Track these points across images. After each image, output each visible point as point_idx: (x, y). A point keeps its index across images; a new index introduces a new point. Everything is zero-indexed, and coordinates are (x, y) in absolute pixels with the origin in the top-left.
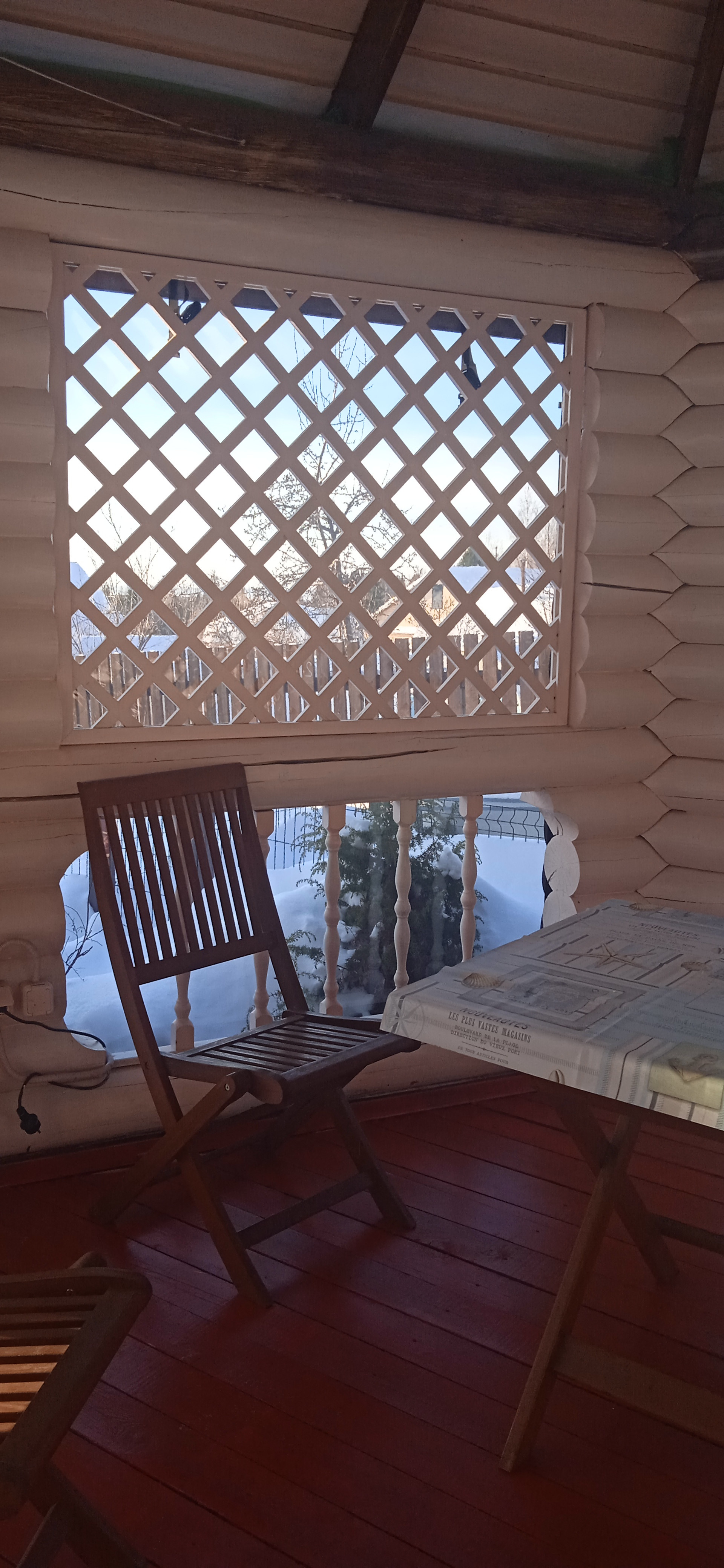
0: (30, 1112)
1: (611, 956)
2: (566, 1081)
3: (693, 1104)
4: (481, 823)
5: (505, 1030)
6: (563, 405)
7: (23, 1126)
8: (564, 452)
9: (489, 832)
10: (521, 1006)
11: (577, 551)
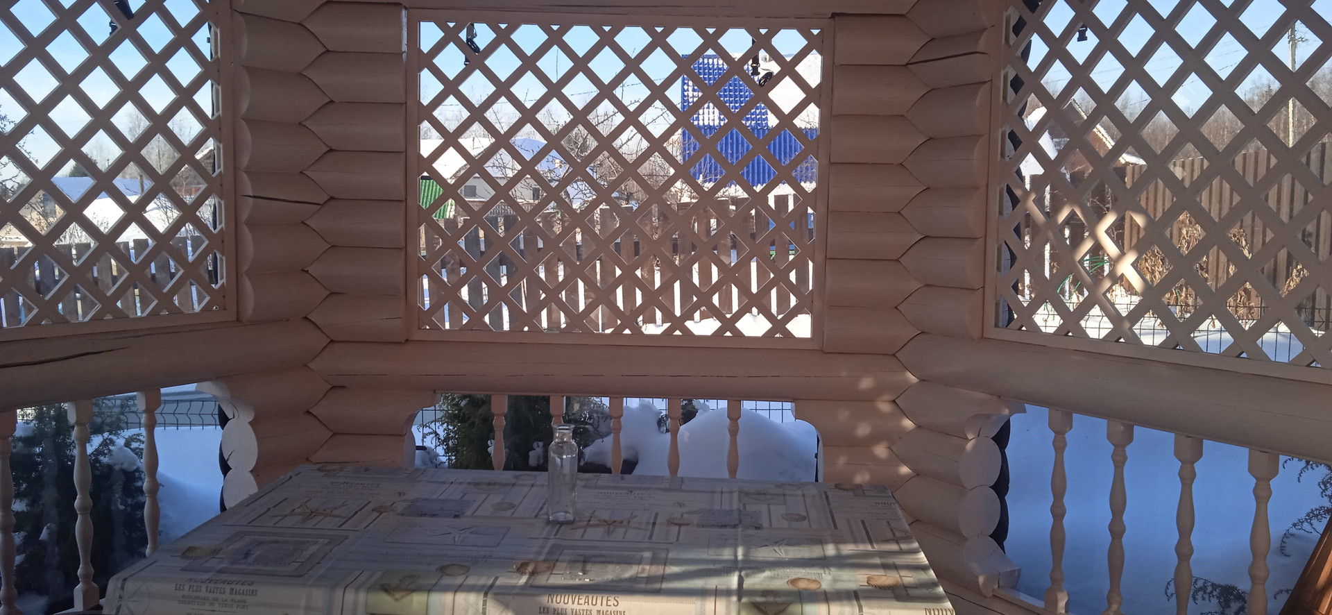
1: (312, 512)
4: (159, 418)
5: (232, 589)
6: (212, 41)
8: (217, 81)
9: (165, 425)
10: (243, 567)
11: (235, 168)
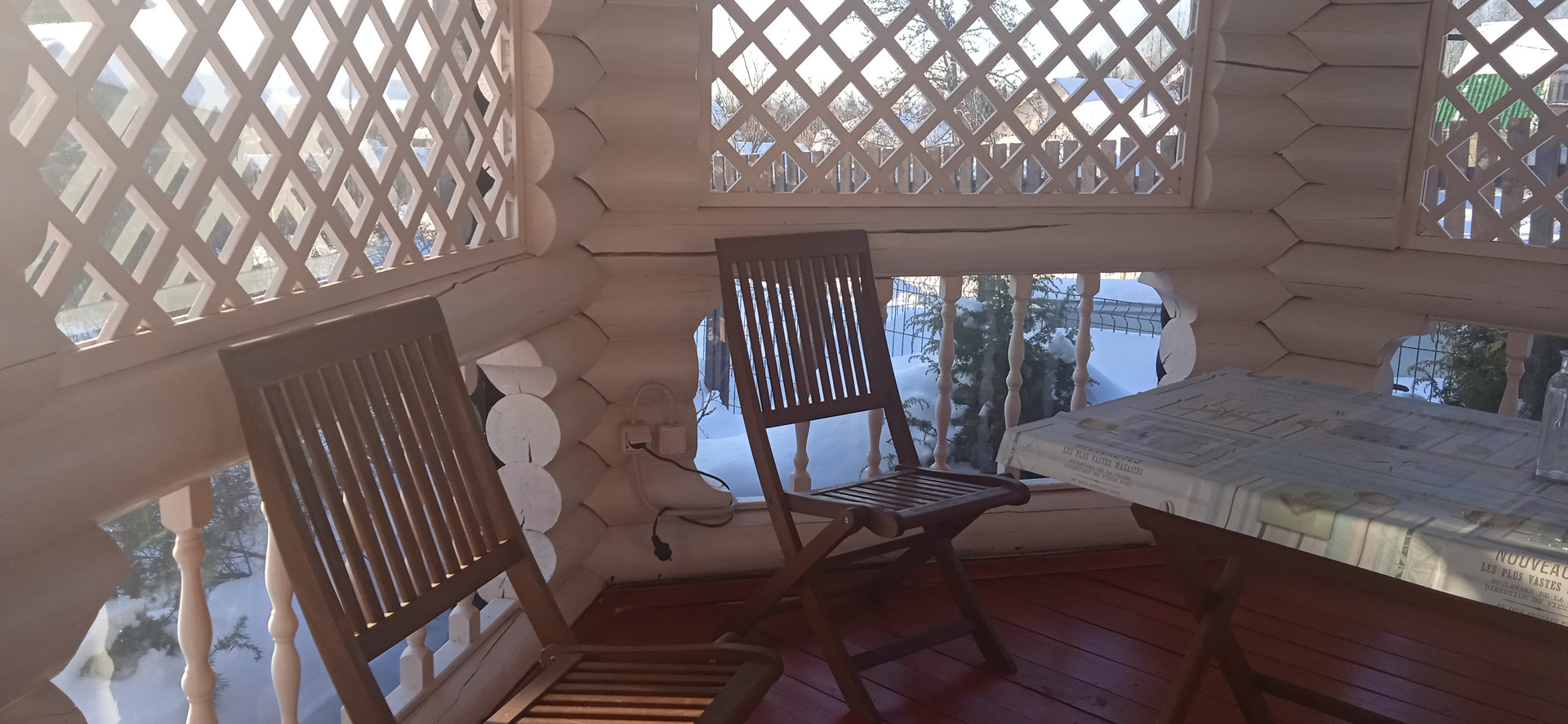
0: (663, 541)
1: (1226, 412)
2: (1176, 510)
3: (1302, 535)
5: (1118, 464)
7: (656, 553)
9: (1102, 325)
10: (1135, 445)
11: (1211, 29)
